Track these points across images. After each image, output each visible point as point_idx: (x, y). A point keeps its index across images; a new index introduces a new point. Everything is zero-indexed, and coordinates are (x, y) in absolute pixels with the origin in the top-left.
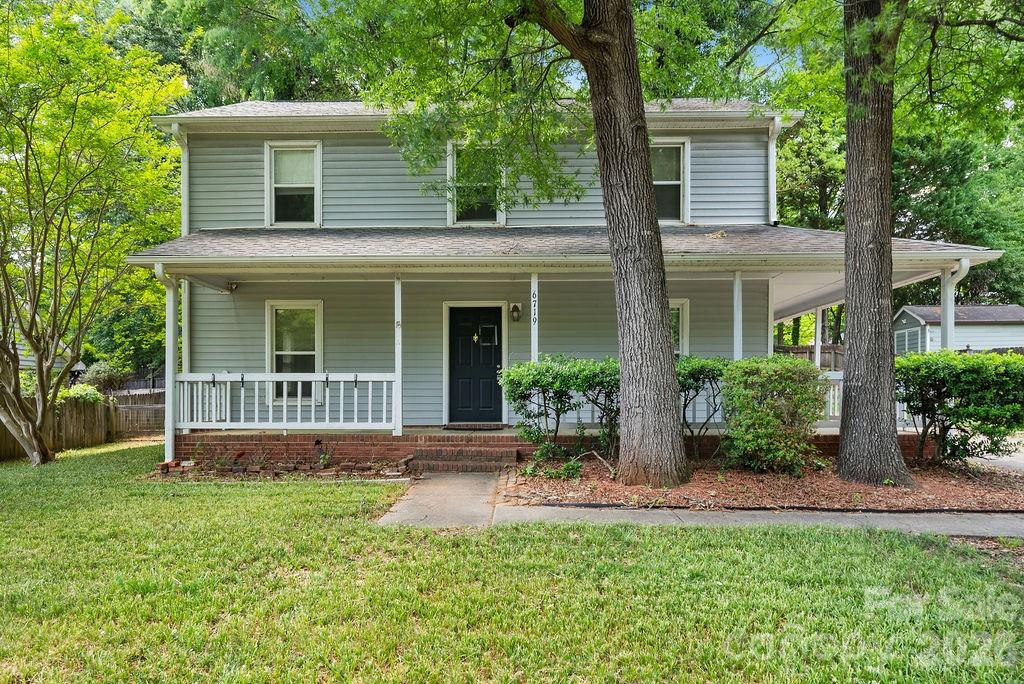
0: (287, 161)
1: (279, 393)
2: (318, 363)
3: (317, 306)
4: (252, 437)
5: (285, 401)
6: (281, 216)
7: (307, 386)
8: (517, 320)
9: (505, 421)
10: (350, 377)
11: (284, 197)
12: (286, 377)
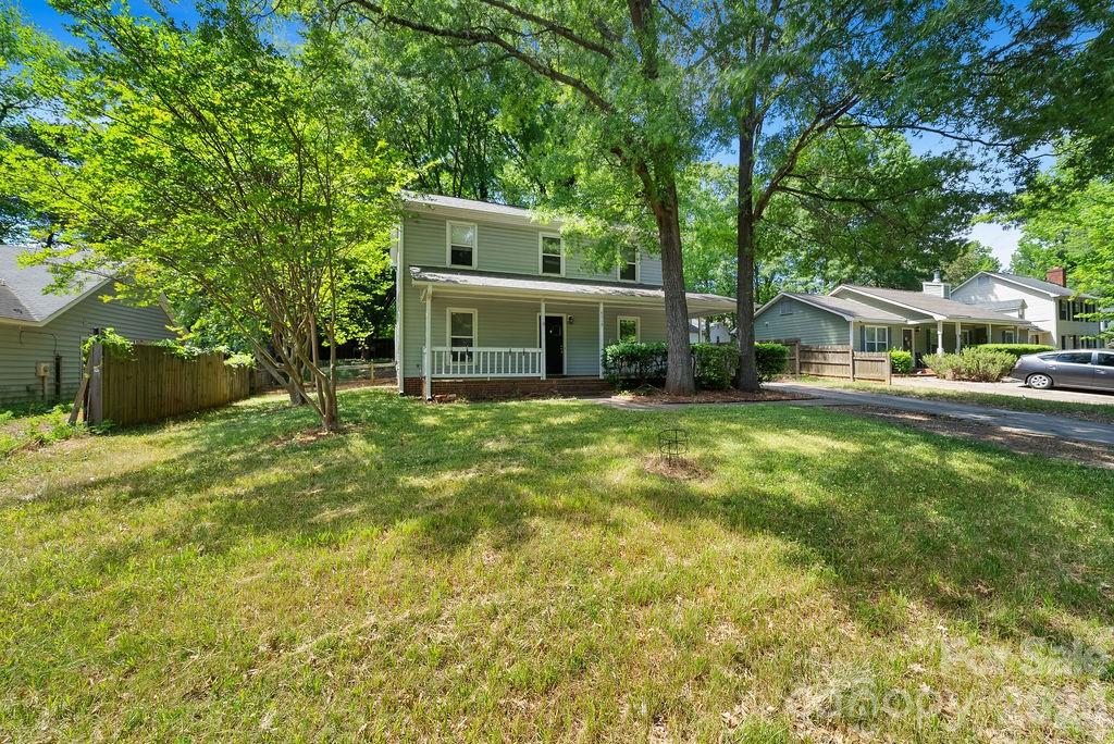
0: (457, 232)
1: (455, 359)
2: (475, 342)
3: (475, 312)
4: (472, 382)
5: (459, 364)
6: (454, 261)
7: (470, 354)
8: (571, 323)
9: (565, 373)
10: (521, 350)
11: (459, 252)
12: (460, 349)
